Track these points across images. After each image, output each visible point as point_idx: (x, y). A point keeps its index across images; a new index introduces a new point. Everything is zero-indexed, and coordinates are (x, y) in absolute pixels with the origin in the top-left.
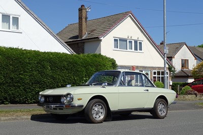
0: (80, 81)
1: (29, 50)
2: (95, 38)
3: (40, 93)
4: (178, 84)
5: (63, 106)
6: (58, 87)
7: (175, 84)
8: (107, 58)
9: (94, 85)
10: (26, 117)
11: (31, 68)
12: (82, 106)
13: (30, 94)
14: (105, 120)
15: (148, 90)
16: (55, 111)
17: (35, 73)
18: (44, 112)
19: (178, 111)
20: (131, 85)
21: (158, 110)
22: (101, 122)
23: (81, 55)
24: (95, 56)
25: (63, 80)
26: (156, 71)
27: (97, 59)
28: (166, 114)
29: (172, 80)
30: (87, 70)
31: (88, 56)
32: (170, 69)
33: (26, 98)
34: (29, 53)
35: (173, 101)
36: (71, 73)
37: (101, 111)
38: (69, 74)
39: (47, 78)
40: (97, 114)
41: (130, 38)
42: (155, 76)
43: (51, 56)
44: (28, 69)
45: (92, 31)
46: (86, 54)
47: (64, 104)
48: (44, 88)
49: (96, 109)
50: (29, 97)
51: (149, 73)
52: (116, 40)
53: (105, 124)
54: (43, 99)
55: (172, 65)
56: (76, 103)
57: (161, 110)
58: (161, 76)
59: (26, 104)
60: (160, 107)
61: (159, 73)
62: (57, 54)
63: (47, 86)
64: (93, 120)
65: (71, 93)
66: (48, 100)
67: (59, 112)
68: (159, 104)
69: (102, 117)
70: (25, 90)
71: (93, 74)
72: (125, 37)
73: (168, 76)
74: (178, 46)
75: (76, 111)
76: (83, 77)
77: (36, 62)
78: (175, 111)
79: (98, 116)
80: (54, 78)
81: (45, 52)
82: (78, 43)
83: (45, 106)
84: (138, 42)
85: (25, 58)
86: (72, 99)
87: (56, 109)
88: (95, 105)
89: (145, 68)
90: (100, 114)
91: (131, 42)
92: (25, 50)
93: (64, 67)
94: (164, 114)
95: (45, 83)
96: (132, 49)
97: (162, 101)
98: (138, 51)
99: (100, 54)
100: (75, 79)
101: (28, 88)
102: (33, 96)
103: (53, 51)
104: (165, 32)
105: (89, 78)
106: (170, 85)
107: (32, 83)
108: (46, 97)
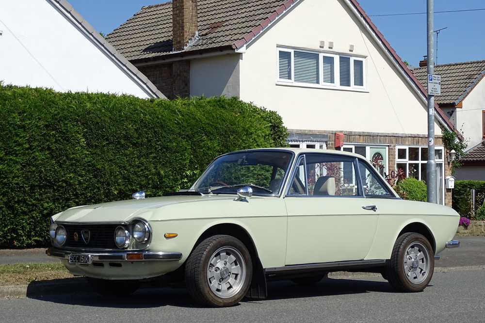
0: (176, 180)
1: (22, 88)
2: (221, 49)
3: (55, 218)
4: (471, 186)
5: (121, 257)
6: (109, 198)
7: (465, 186)
8: (255, 110)
9: (214, 192)
10: (11, 288)
11: (29, 142)
12: (178, 256)
13: (25, 221)
14: (247, 296)
15: (374, 208)
16: (98, 270)
17: (40, 156)
18: (66, 275)
19: (467, 268)
20: (325, 194)
21: (406, 267)
22: (233, 303)
23: (179, 101)
24: (220, 103)
25: (124, 178)
26: (407, 148)
27: (226, 114)
28: (429, 279)
29: (453, 174)
30: (196, 146)
31: (198, 106)
32: (448, 140)
33: (14, 230)
34: (21, 96)
35: (449, 239)
36: (147, 156)
37: (235, 269)
38: (143, 160)
39: (75, 172)
40: (222, 279)
41: (326, 48)
42: (402, 161)
43: (88, 105)
44: (20, 145)
45: (214, 27)
46: (193, 99)
47: (124, 250)
48: (67, 200)
49: (220, 264)
50: (23, 228)
51: (385, 152)
52: (285, 56)
53: (245, 307)
54: (62, 236)
55: (453, 129)
56: (161, 247)
57: (413, 267)
58: (420, 162)
59: (14, 247)
60: (412, 256)
61: (414, 153)
62: (105, 100)
63: (77, 196)
64: (210, 297)
65: (146, 216)
66: (76, 238)
67: (109, 273)
68: (408, 249)
69: (237, 288)
70: (11, 208)
71: (213, 158)
72: (312, 44)
73: (442, 161)
74: (471, 71)
75: (160, 269)
76: (182, 169)
77: (41, 123)
78: (459, 268)
79: (224, 286)
80: (97, 173)
81: (69, 95)
82: (170, 65)
83: (69, 257)
84: (352, 60)
85: (10, 112)
86: (148, 234)
87: (101, 265)
88: (215, 251)
89: (372, 138)
90: (231, 280)
91: (329, 61)
92: (10, 87)
93: (126, 137)
94: (422, 279)
95: (70, 185)
96: (332, 81)
97: (417, 239)
98: (353, 86)
99: (236, 99)
100: (159, 174)
101: (18, 202)
102: (36, 223)
103: (93, 89)
104: (431, 31)
105: (202, 171)
106: (448, 190)
107: (32, 187)
108: (72, 228)
